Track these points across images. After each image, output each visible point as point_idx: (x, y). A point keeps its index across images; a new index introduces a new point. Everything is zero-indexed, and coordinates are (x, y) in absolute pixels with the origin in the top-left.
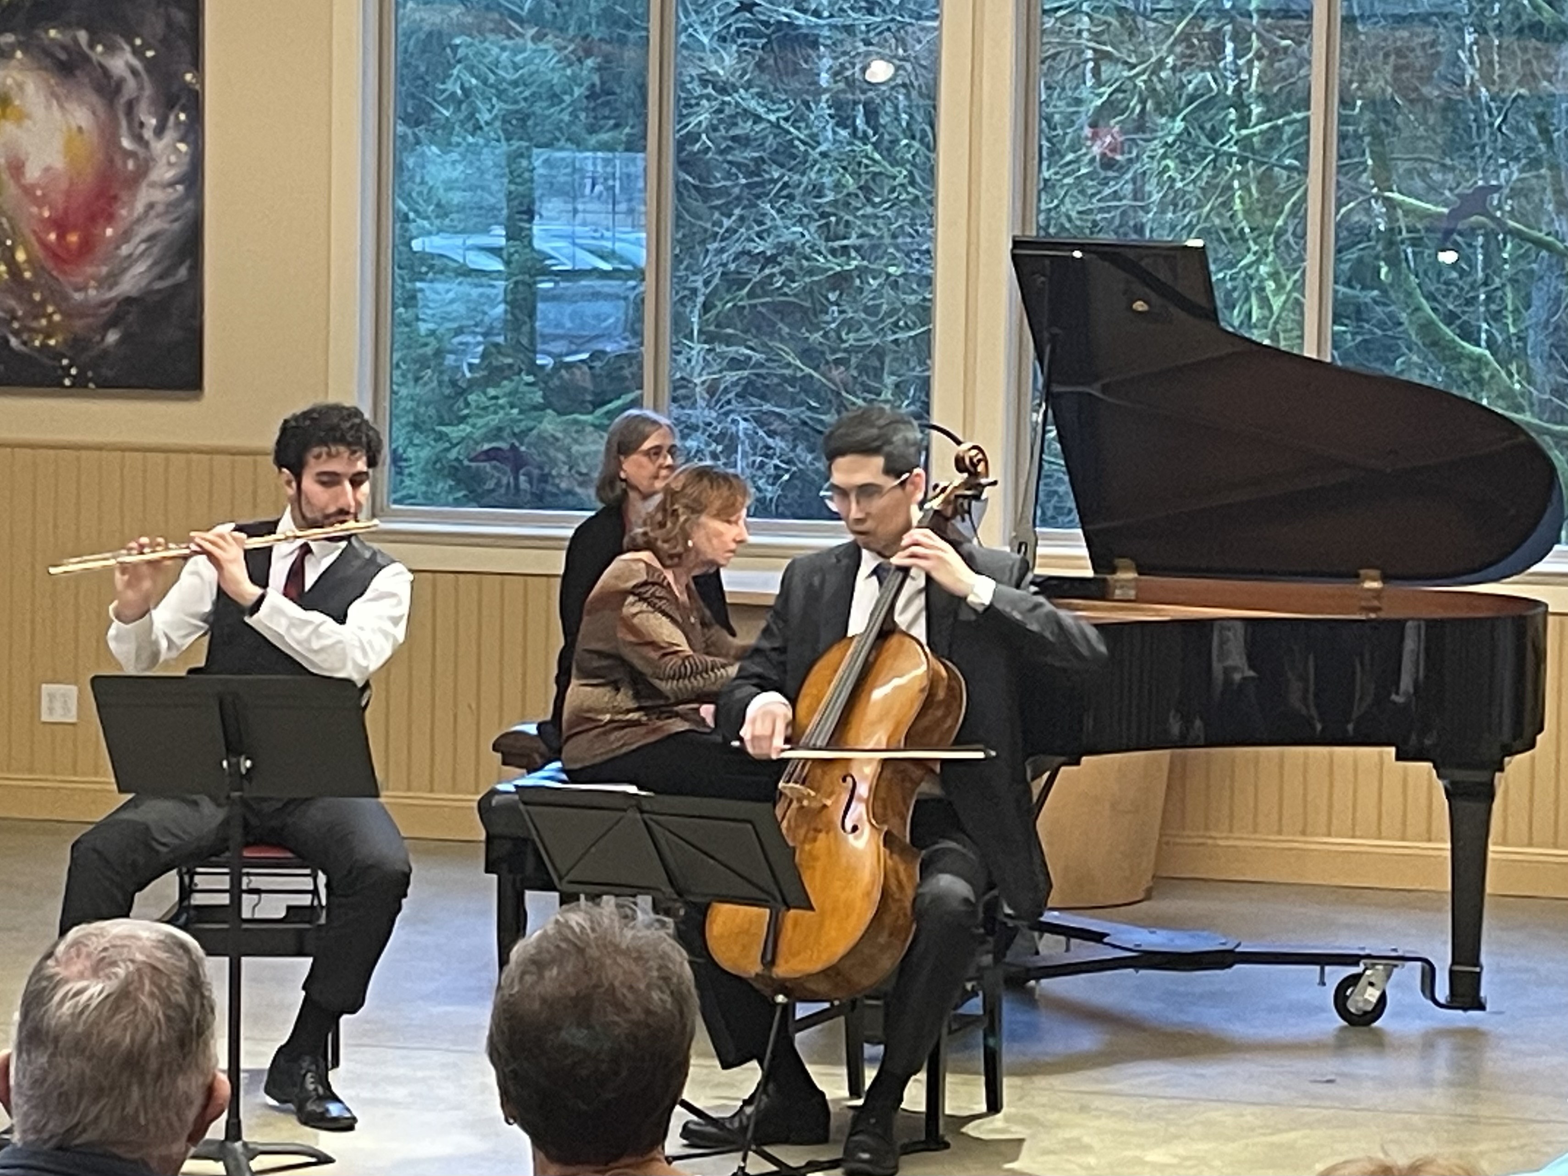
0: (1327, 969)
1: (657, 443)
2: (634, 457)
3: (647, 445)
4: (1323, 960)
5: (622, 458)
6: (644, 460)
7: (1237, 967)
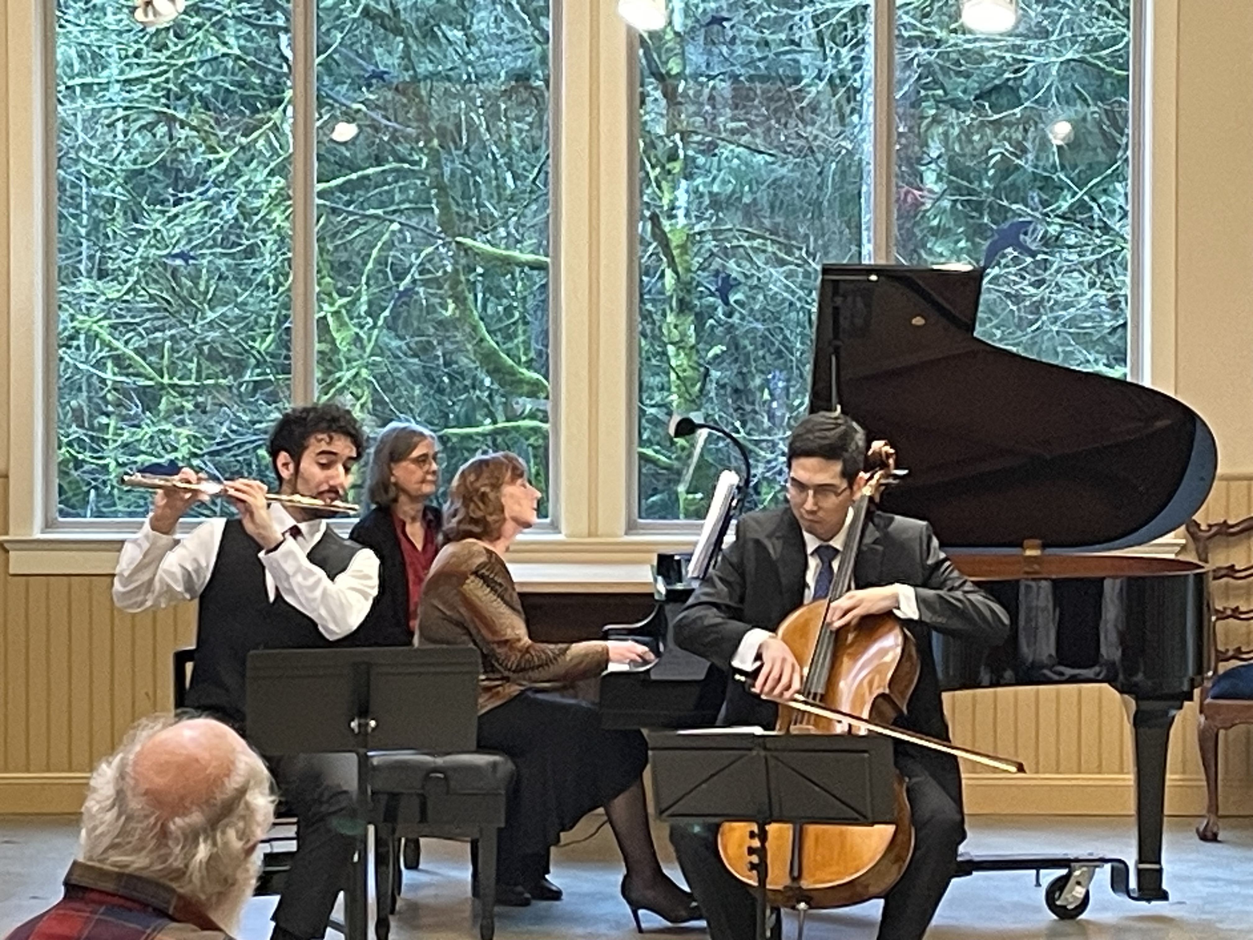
0: (1042, 872)
1: (425, 451)
2: (404, 464)
3: (415, 454)
4: (1038, 864)
5: (392, 465)
6: (412, 466)
7: (975, 873)
